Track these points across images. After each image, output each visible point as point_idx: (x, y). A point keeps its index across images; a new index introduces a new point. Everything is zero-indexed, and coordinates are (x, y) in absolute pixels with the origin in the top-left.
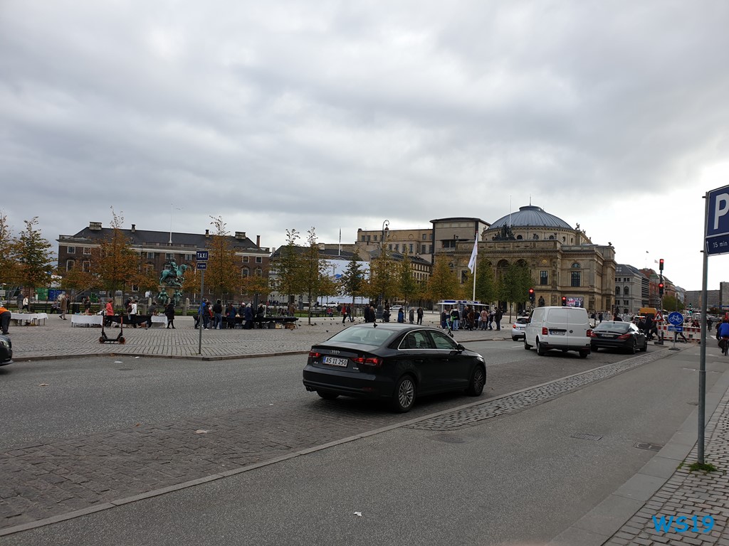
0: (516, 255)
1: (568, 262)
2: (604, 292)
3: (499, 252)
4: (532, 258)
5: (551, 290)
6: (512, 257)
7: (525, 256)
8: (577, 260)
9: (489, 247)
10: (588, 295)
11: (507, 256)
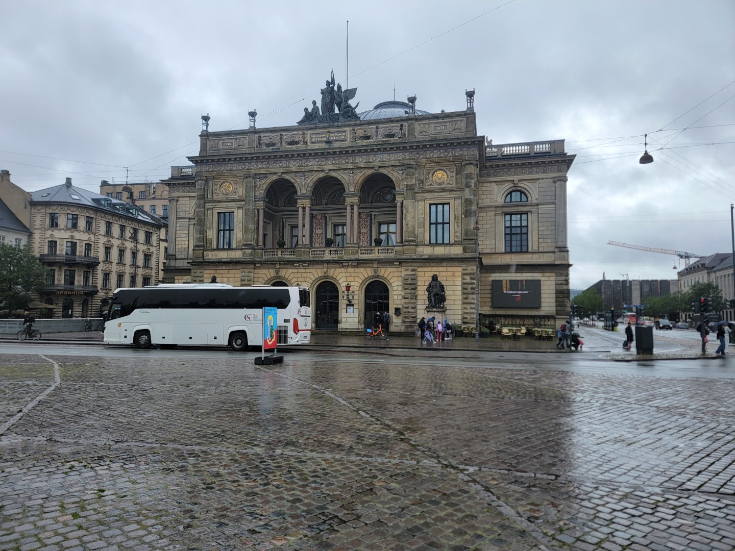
0: (361, 160)
1: (495, 187)
3: (315, 154)
4: (407, 167)
5: (460, 256)
6: (350, 166)
7: (386, 164)
8: (519, 180)
9: (290, 143)
10: (554, 274)
11: (337, 167)
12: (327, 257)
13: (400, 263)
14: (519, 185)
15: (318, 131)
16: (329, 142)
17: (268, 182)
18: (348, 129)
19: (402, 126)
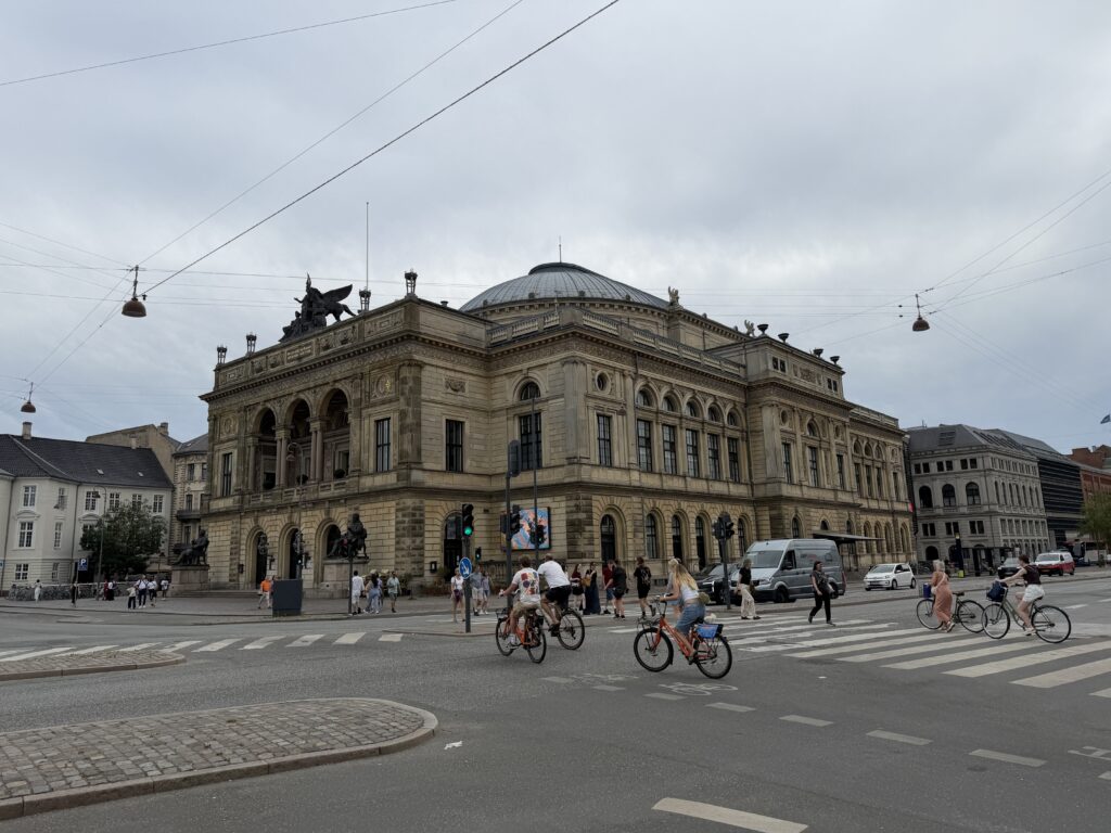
0: (320, 375)
1: (504, 382)
2: (760, 492)
4: (354, 378)
5: (395, 486)
6: (312, 385)
7: (338, 377)
8: (528, 369)
9: (273, 366)
10: (564, 498)
11: (302, 387)
12: (296, 498)
13: (346, 500)
14: (530, 375)
15: (292, 347)
16: (299, 358)
17: (256, 413)
18: (313, 340)
19: (354, 327)
